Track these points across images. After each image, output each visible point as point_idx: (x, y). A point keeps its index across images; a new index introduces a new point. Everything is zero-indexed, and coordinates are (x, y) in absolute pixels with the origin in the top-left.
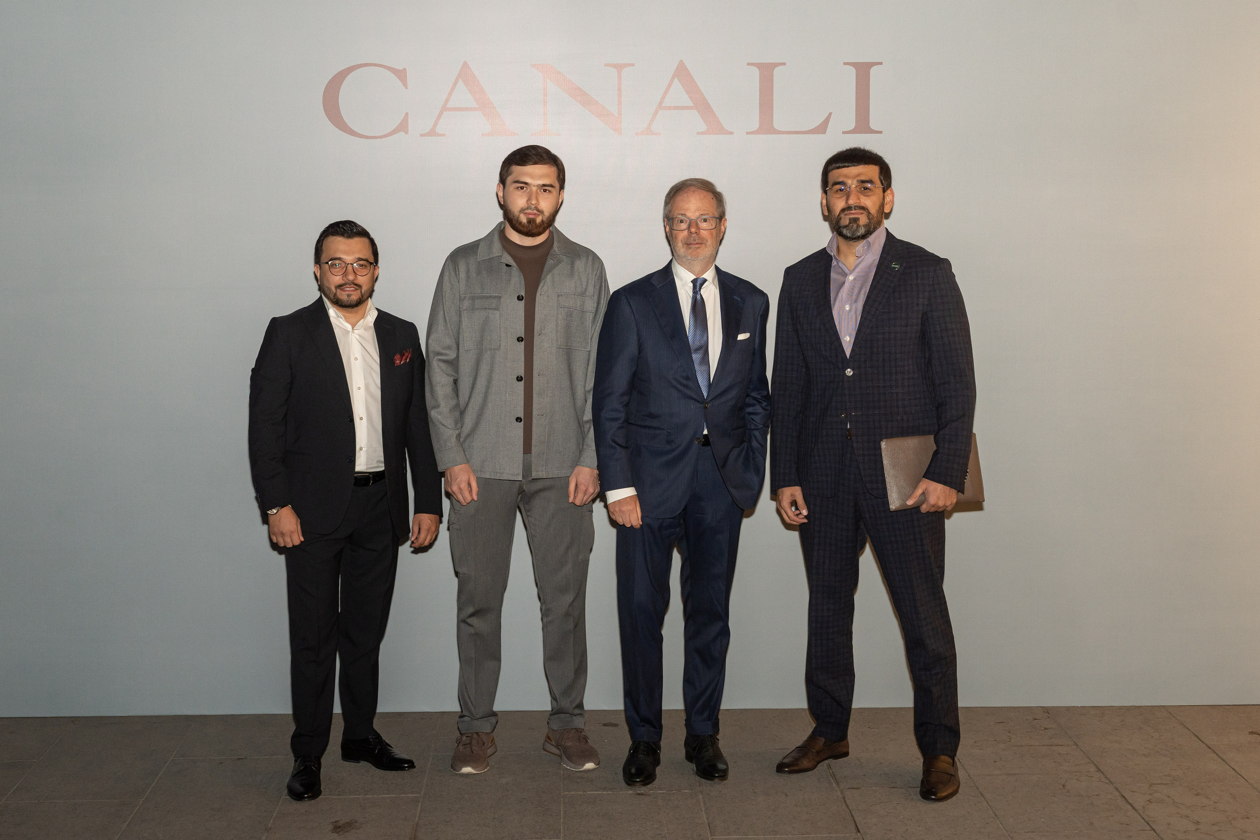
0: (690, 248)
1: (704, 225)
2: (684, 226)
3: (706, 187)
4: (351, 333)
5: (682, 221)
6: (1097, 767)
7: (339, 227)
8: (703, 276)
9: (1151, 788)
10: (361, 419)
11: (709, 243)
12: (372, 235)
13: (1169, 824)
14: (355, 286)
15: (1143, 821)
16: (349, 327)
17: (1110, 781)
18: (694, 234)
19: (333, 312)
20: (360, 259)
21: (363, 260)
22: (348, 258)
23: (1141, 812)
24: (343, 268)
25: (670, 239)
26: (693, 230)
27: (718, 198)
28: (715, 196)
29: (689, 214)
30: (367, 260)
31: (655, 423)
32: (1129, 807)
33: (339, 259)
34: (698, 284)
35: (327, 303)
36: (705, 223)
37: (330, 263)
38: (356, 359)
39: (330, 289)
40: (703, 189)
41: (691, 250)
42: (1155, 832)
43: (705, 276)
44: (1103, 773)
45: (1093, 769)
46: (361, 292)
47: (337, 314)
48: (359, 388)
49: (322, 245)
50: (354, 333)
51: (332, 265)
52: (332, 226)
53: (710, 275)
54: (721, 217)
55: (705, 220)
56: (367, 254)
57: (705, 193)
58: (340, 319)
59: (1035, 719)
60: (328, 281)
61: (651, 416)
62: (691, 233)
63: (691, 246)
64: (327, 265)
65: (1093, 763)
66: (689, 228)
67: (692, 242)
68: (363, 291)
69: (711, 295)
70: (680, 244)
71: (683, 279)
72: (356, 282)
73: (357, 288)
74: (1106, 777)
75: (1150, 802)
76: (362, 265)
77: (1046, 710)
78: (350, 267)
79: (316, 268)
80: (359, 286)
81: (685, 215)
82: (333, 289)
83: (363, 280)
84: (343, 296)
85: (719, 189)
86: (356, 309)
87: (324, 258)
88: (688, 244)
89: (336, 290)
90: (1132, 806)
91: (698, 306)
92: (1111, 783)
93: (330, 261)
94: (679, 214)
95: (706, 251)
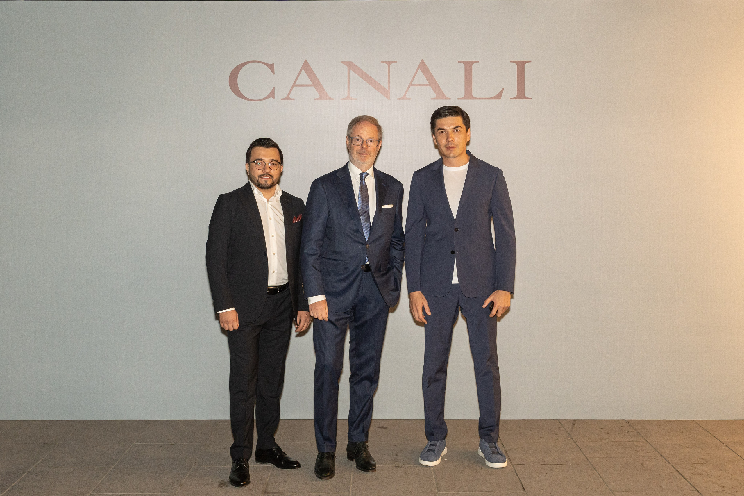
0: (361, 156)
1: (370, 144)
2: (359, 143)
3: (373, 121)
4: (267, 203)
5: (358, 140)
6: (660, 454)
7: (261, 141)
8: (366, 172)
9: (693, 466)
10: (274, 254)
11: (372, 154)
12: (280, 147)
13: (706, 487)
14: (270, 176)
15: (690, 485)
16: (265, 200)
17: (668, 462)
18: (364, 148)
19: (256, 191)
20: (273, 160)
21: (275, 161)
22: (267, 160)
23: (689, 480)
24: (263, 165)
25: (349, 149)
26: (364, 146)
27: (379, 128)
28: (378, 128)
29: (363, 136)
30: (277, 161)
31: (337, 257)
32: (681, 477)
33: (261, 160)
34: (363, 176)
35: (253, 186)
36: (371, 143)
37: (255, 162)
38: (271, 219)
39: (255, 178)
40: (372, 123)
41: (361, 158)
42: (699, 492)
43: (367, 172)
44: (664, 457)
45: (658, 455)
46: (273, 180)
47: (259, 193)
48: (273, 236)
49: (251, 151)
50: (268, 203)
51: (257, 163)
52: (257, 141)
53: (370, 171)
54: (380, 140)
55: (371, 141)
56: (277, 157)
57: (373, 125)
58: (260, 195)
59: (622, 426)
60: (254, 172)
61: (336, 253)
62: (363, 147)
63: (362, 155)
64: (253, 163)
65: (657, 451)
66: (362, 145)
67: (363, 153)
68: (274, 179)
69: (370, 182)
70: (355, 153)
71: (355, 173)
72: (270, 174)
73: (271, 177)
74: (666, 460)
75: (694, 474)
76: (274, 164)
77: (628, 422)
78: (267, 165)
79: (246, 165)
80: (272, 176)
81: (360, 136)
82: (257, 178)
83: (274, 173)
84: (262, 181)
85: (380, 123)
86: (269, 189)
87: (252, 159)
88: (360, 154)
89: (259, 178)
90: (683, 476)
91: (363, 188)
92: (669, 463)
93: (255, 161)
94: (357, 136)
95: (370, 159)
